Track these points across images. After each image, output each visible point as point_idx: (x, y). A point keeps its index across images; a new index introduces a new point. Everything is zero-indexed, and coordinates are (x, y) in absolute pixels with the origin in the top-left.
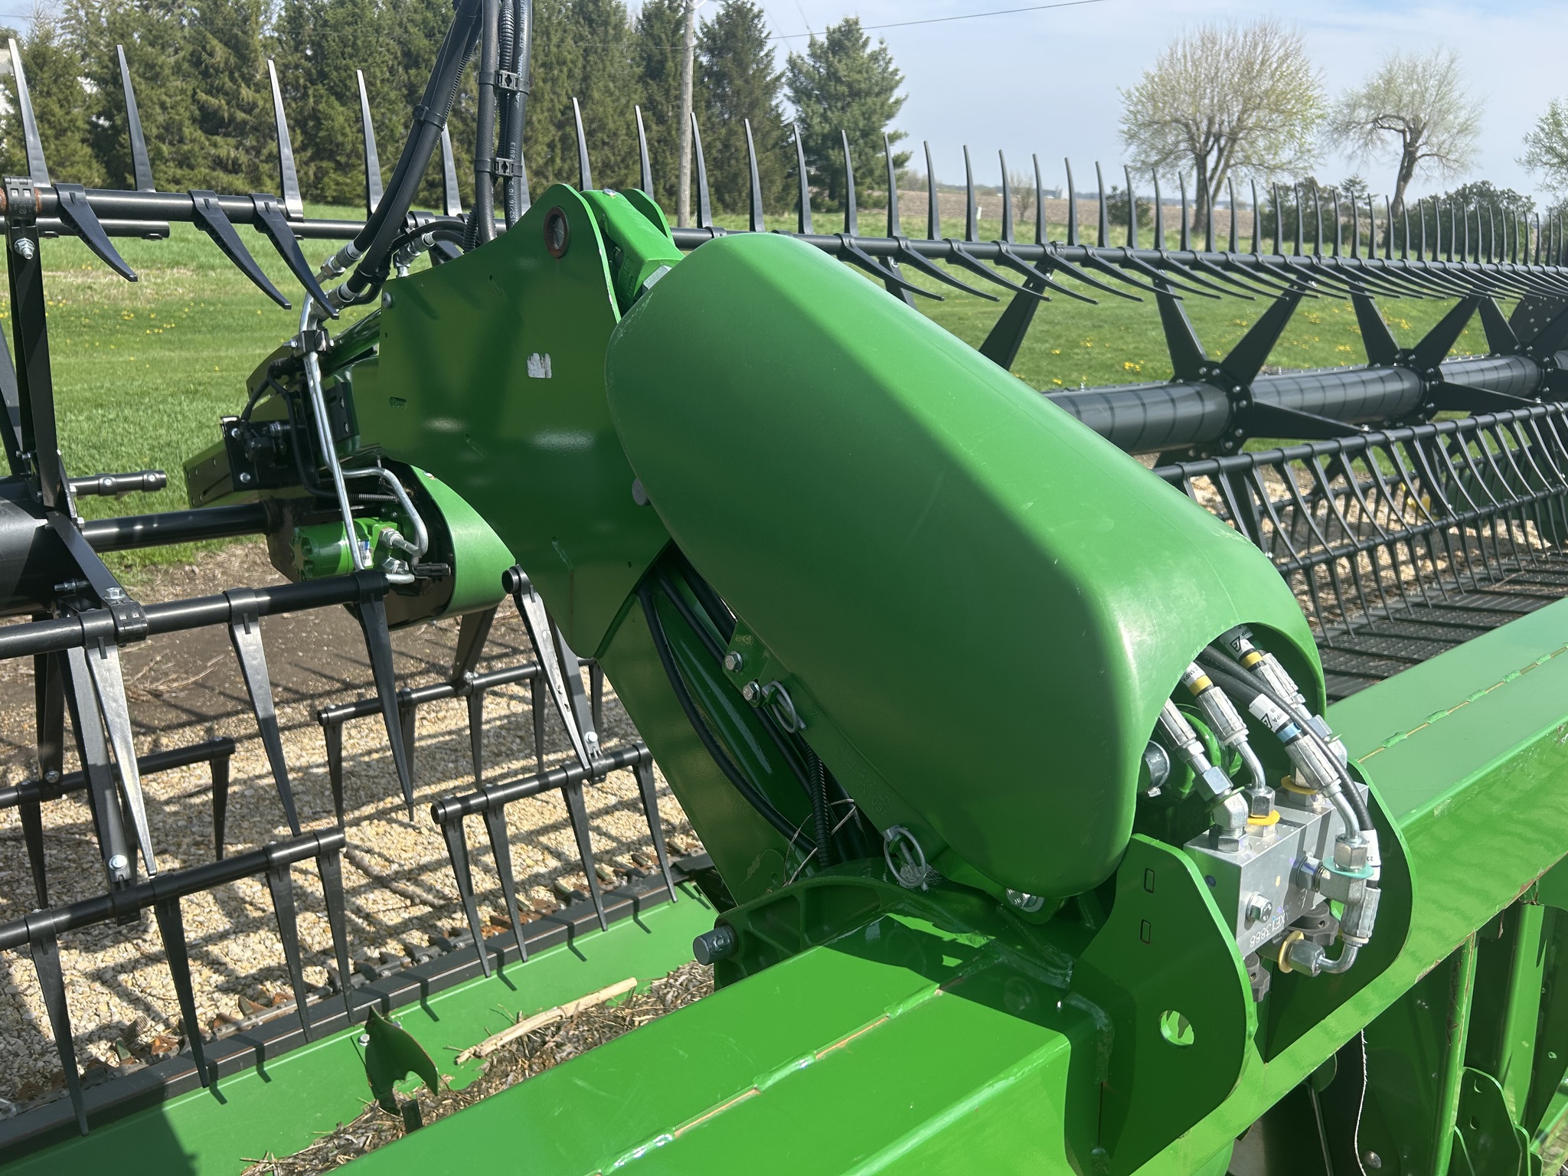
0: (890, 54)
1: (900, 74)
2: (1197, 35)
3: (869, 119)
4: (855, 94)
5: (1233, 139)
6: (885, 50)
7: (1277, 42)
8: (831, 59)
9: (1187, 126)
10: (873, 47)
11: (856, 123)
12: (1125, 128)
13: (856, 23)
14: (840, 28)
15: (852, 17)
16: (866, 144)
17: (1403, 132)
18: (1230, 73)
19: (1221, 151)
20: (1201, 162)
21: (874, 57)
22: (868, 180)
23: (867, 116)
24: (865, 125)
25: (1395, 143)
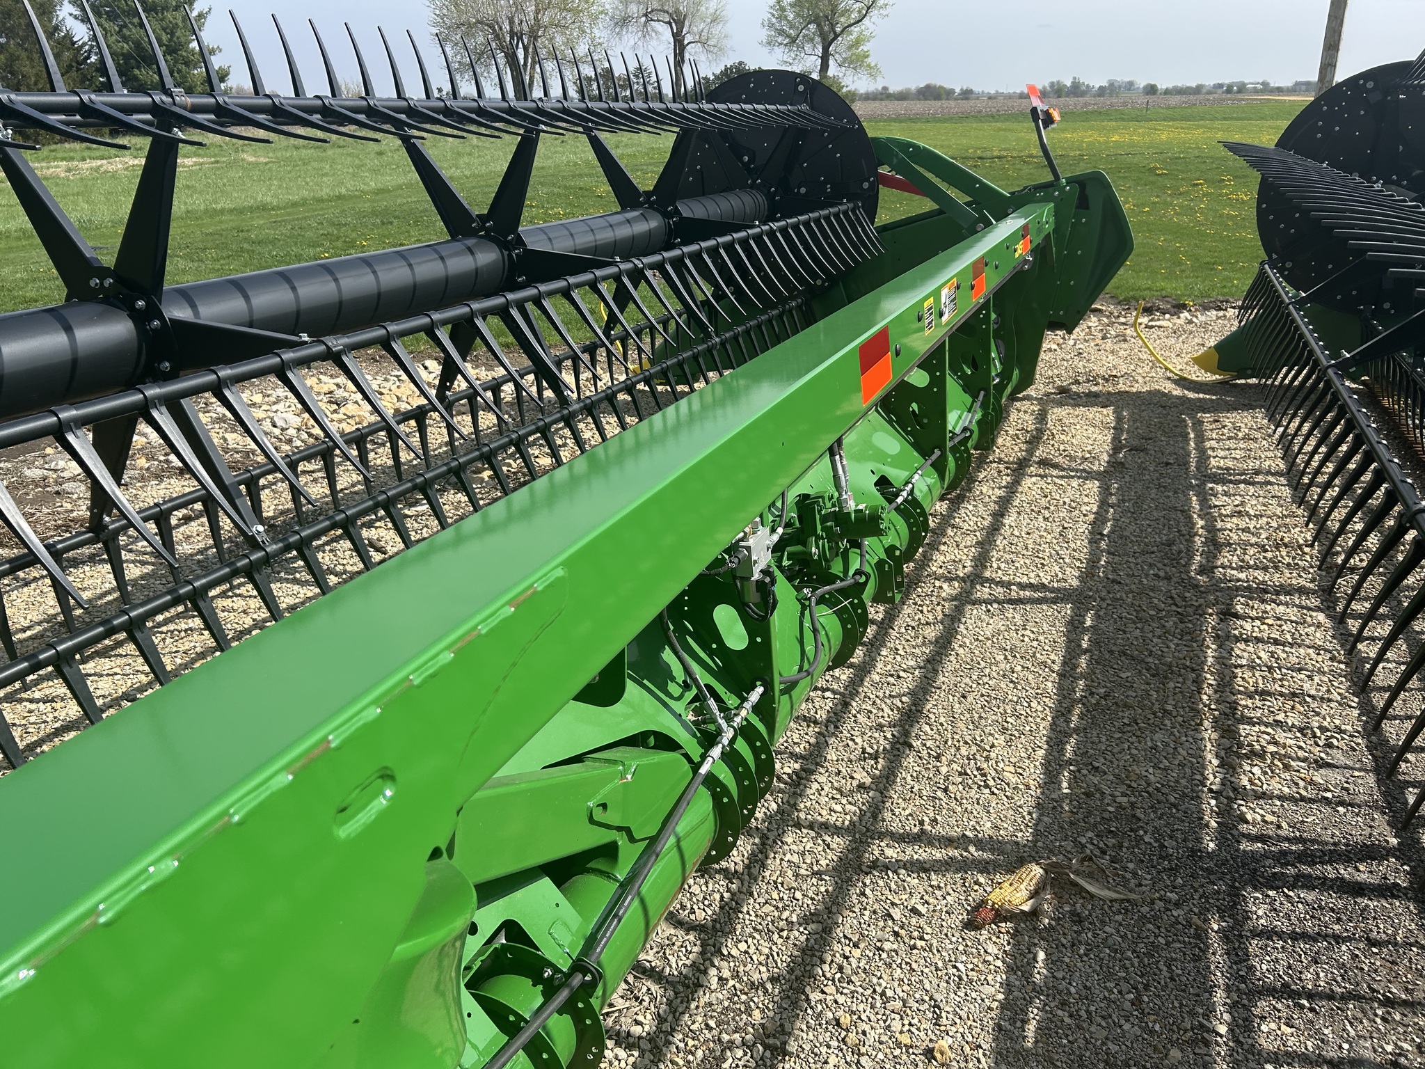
3: (172, 34)
5: (534, 36)
12: (435, 31)
17: (670, 23)
24: (170, 40)
25: (665, 33)
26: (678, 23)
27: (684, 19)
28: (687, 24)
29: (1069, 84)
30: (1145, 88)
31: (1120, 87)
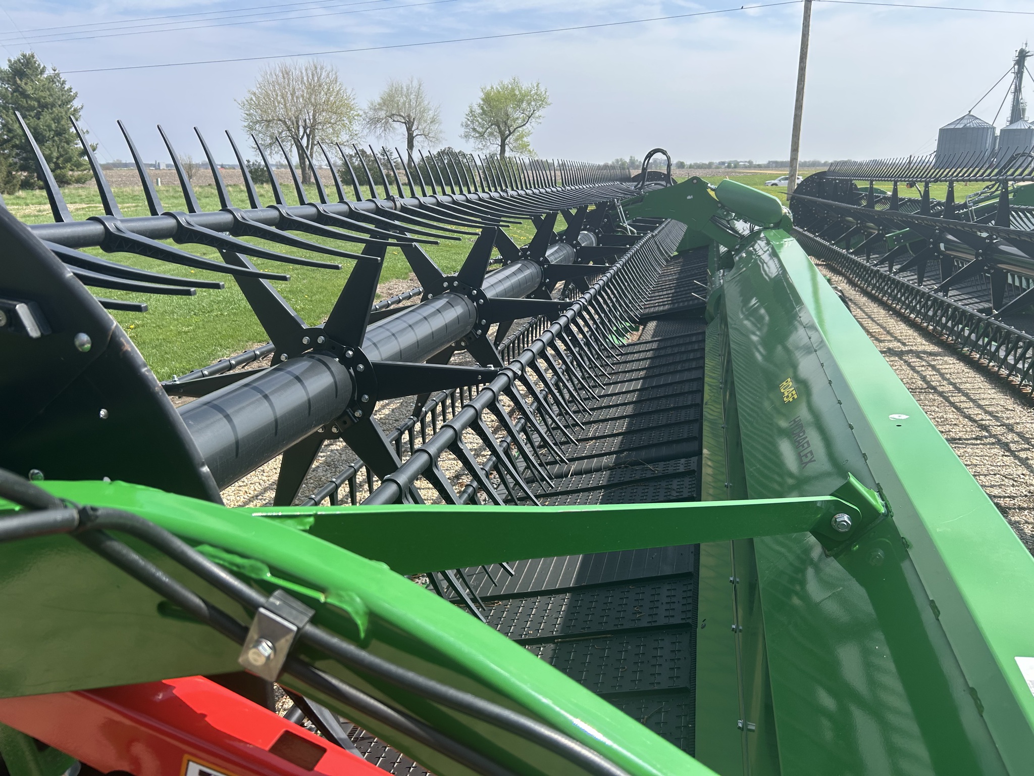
0: (63, 77)
1: (74, 91)
2: (278, 69)
3: (59, 123)
4: (44, 106)
5: (313, 128)
6: (58, 75)
7: (324, 74)
8: (19, 82)
9: (285, 123)
10: (49, 72)
11: (49, 126)
12: (246, 124)
13: (33, 57)
14: (19, 60)
15: (28, 53)
16: (61, 141)
17: (405, 123)
18: (301, 90)
19: (308, 136)
20: (298, 143)
21: (51, 80)
22: (69, 165)
23: (58, 120)
24: (57, 127)
25: (403, 129)
26: (409, 125)
27: (414, 121)
28: (415, 123)
29: (628, 161)
30: (677, 164)
31: (660, 163)
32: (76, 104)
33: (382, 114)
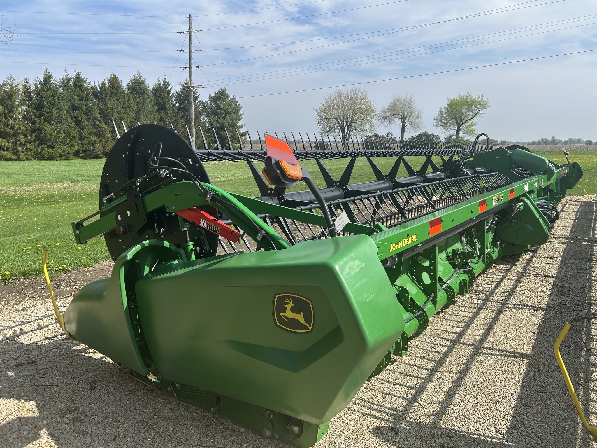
0: (237, 99)
1: (241, 106)
2: (336, 92)
3: (232, 121)
4: (227, 113)
5: (351, 122)
6: (235, 98)
7: (360, 94)
8: (218, 102)
9: (337, 119)
10: (231, 97)
11: (228, 123)
12: (318, 120)
13: (225, 90)
14: (219, 92)
15: (223, 88)
16: (232, 129)
17: (401, 119)
18: (347, 102)
19: (348, 127)
20: (343, 130)
21: (232, 100)
22: (235, 141)
23: (232, 120)
24: (231, 123)
25: (399, 122)
26: (403, 119)
28: (407, 118)
29: (550, 140)
30: (586, 142)
31: (574, 141)
32: (241, 112)
33: (389, 114)
